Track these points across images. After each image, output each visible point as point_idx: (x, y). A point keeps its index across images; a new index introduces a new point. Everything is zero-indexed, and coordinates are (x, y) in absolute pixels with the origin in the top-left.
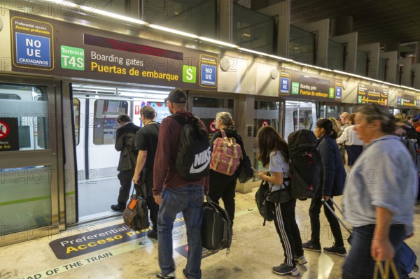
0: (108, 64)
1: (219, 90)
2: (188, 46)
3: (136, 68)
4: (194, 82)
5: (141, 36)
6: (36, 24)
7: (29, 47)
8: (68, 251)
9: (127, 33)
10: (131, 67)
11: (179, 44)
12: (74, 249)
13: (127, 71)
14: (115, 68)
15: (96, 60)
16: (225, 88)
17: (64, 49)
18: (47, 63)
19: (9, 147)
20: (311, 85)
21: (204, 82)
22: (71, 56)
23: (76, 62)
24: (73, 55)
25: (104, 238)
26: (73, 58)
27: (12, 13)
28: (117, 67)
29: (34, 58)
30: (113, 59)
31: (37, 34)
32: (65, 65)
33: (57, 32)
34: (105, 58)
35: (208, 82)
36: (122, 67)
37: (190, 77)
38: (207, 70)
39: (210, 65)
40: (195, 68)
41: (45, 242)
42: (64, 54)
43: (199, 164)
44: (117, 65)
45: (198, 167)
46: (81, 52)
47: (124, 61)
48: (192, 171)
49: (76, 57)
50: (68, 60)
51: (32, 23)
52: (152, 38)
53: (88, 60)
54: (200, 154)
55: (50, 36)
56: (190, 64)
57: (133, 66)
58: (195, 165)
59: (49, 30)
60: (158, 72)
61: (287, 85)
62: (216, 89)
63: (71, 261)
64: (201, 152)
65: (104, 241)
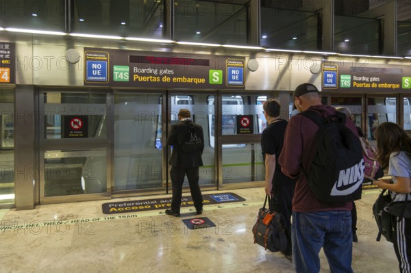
0: (146, 75)
1: (246, 89)
2: (217, 54)
3: (168, 75)
4: (221, 83)
5: (175, 51)
6: (99, 54)
7: (95, 69)
8: (111, 210)
9: (164, 50)
10: (164, 75)
11: (209, 53)
12: (115, 209)
13: (161, 79)
14: (151, 77)
15: (137, 73)
16: (253, 87)
17: (116, 68)
18: (104, 78)
19: (82, 135)
20: (369, 76)
21: (231, 82)
22: (120, 72)
23: (123, 76)
24: (122, 71)
25: (138, 206)
26: (121, 73)
27: (85, 49)
28: (153, 76)
29: (97, 76)
30: (150, 71)
31: (99, 60)
32: (116, 78)
33: (111, 57)
34: (144, 71)
35: (234, 82)
36: (156, 76)
37: (216, 79)
38: (233, 72)
39: (236, 68)
40: (221, 72)
41: (100, 203)
42: (116, 71)
43: (345, 184)
44: (153, 75)
45: (343, 188)
46: (127, 69)
47: (158, 72)
48: (335, 192)
49: (124, 72)
50: (118, 75)
51: (96, 53)
52: (184, 51)
53: (131, 74)
54: (348, 170)
55: (107, 60)
56: (216, 68)
57: (166, 74)
58: (340, 185)
59: (107, 56)
60: (187, 77)
61: (334, 78)
62: (244, 88)
63: (110, 216)
64: (350, 167)
65: (137, 208)
